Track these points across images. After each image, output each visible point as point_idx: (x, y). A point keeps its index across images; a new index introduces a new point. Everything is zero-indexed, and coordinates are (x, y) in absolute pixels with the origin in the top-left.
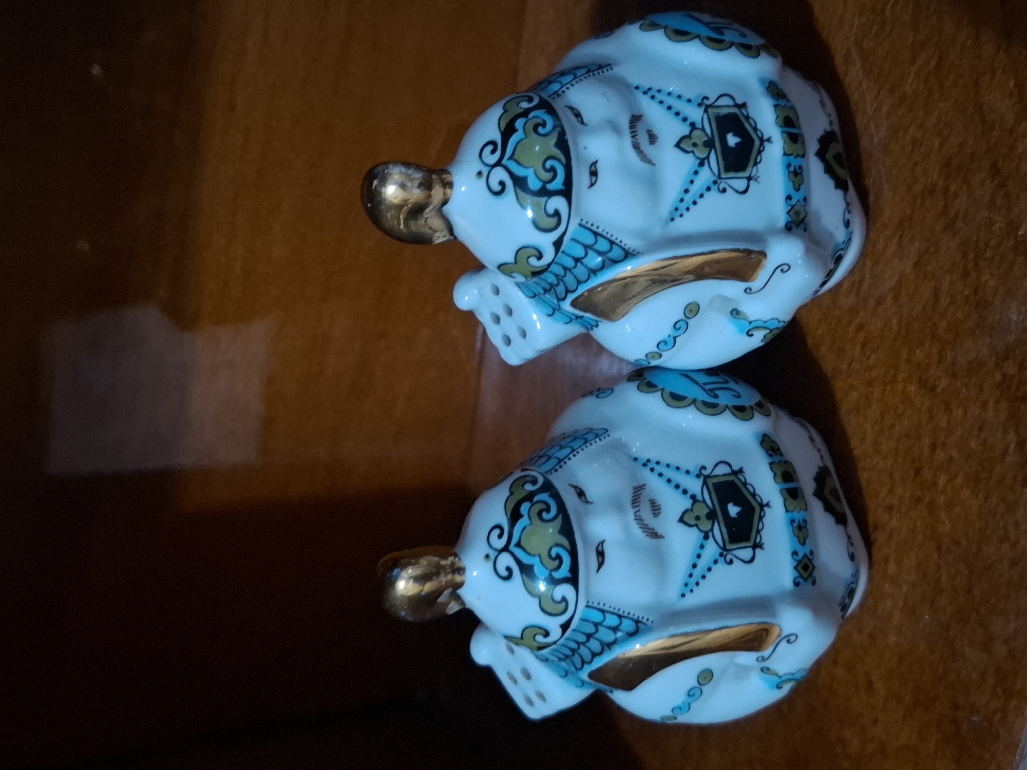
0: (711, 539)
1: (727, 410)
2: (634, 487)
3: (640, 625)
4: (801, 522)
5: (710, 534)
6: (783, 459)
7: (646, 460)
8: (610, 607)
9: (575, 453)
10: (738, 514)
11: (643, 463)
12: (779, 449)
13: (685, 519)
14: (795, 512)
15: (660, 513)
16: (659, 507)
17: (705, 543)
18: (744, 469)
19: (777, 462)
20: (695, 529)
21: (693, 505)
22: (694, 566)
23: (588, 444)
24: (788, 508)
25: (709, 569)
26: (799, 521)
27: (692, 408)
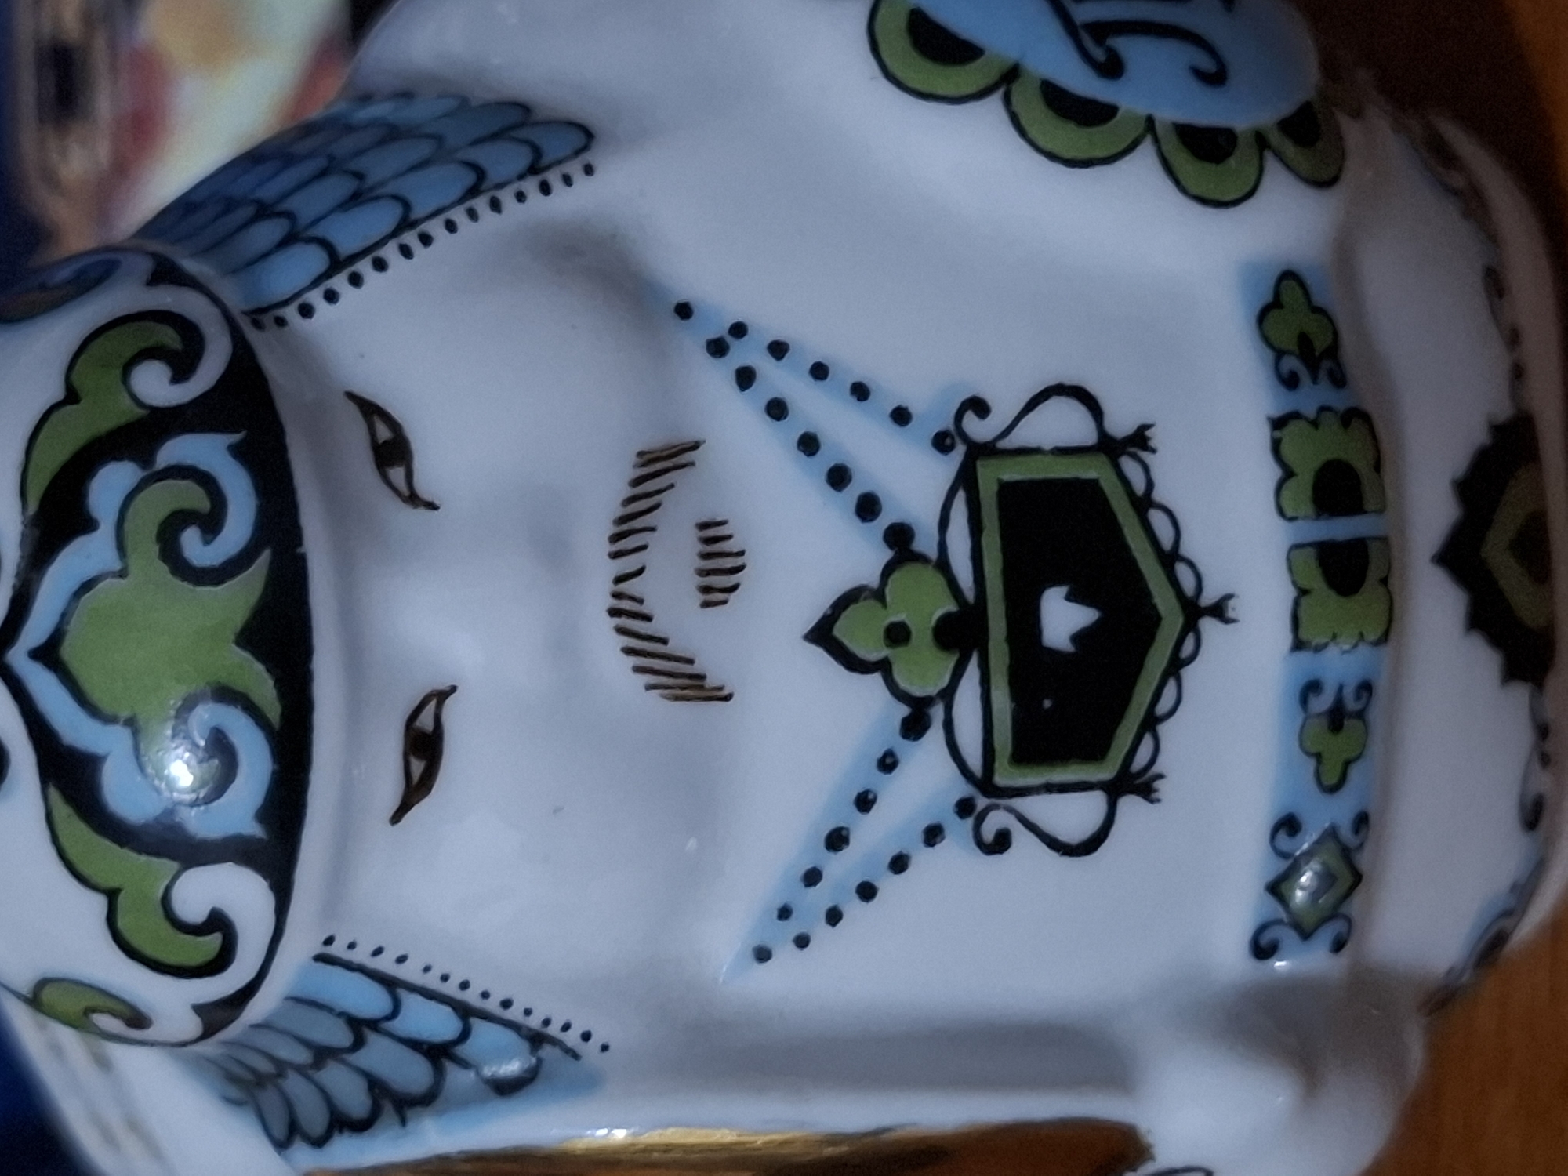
0: (935, 736)
1: (1147, 149)
2: (640, 454)
3: (547, 1052)
4: (1349, 693)
5: (937, 713)
6: (1339, 401)
7: (728, 326)
8: (427, 969)
9: (410, 238)
10: (1078, 638)
11: (713, 336)
12: (1333, 350)
13: (839, 631)
14: (1332, 652)
15: (733, 589)
16: (738, 561)
17: (903, 747)
18: (1156, 437)
19: (1310, 411)
20: (876, 678)
21: (888, 571)
22: (837, 840)
23: (481, 204)
24: (1304, 635)
25: (899, 864)
26: (1341, 688)
27: (992, 109)
